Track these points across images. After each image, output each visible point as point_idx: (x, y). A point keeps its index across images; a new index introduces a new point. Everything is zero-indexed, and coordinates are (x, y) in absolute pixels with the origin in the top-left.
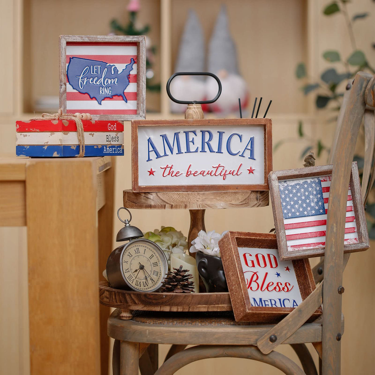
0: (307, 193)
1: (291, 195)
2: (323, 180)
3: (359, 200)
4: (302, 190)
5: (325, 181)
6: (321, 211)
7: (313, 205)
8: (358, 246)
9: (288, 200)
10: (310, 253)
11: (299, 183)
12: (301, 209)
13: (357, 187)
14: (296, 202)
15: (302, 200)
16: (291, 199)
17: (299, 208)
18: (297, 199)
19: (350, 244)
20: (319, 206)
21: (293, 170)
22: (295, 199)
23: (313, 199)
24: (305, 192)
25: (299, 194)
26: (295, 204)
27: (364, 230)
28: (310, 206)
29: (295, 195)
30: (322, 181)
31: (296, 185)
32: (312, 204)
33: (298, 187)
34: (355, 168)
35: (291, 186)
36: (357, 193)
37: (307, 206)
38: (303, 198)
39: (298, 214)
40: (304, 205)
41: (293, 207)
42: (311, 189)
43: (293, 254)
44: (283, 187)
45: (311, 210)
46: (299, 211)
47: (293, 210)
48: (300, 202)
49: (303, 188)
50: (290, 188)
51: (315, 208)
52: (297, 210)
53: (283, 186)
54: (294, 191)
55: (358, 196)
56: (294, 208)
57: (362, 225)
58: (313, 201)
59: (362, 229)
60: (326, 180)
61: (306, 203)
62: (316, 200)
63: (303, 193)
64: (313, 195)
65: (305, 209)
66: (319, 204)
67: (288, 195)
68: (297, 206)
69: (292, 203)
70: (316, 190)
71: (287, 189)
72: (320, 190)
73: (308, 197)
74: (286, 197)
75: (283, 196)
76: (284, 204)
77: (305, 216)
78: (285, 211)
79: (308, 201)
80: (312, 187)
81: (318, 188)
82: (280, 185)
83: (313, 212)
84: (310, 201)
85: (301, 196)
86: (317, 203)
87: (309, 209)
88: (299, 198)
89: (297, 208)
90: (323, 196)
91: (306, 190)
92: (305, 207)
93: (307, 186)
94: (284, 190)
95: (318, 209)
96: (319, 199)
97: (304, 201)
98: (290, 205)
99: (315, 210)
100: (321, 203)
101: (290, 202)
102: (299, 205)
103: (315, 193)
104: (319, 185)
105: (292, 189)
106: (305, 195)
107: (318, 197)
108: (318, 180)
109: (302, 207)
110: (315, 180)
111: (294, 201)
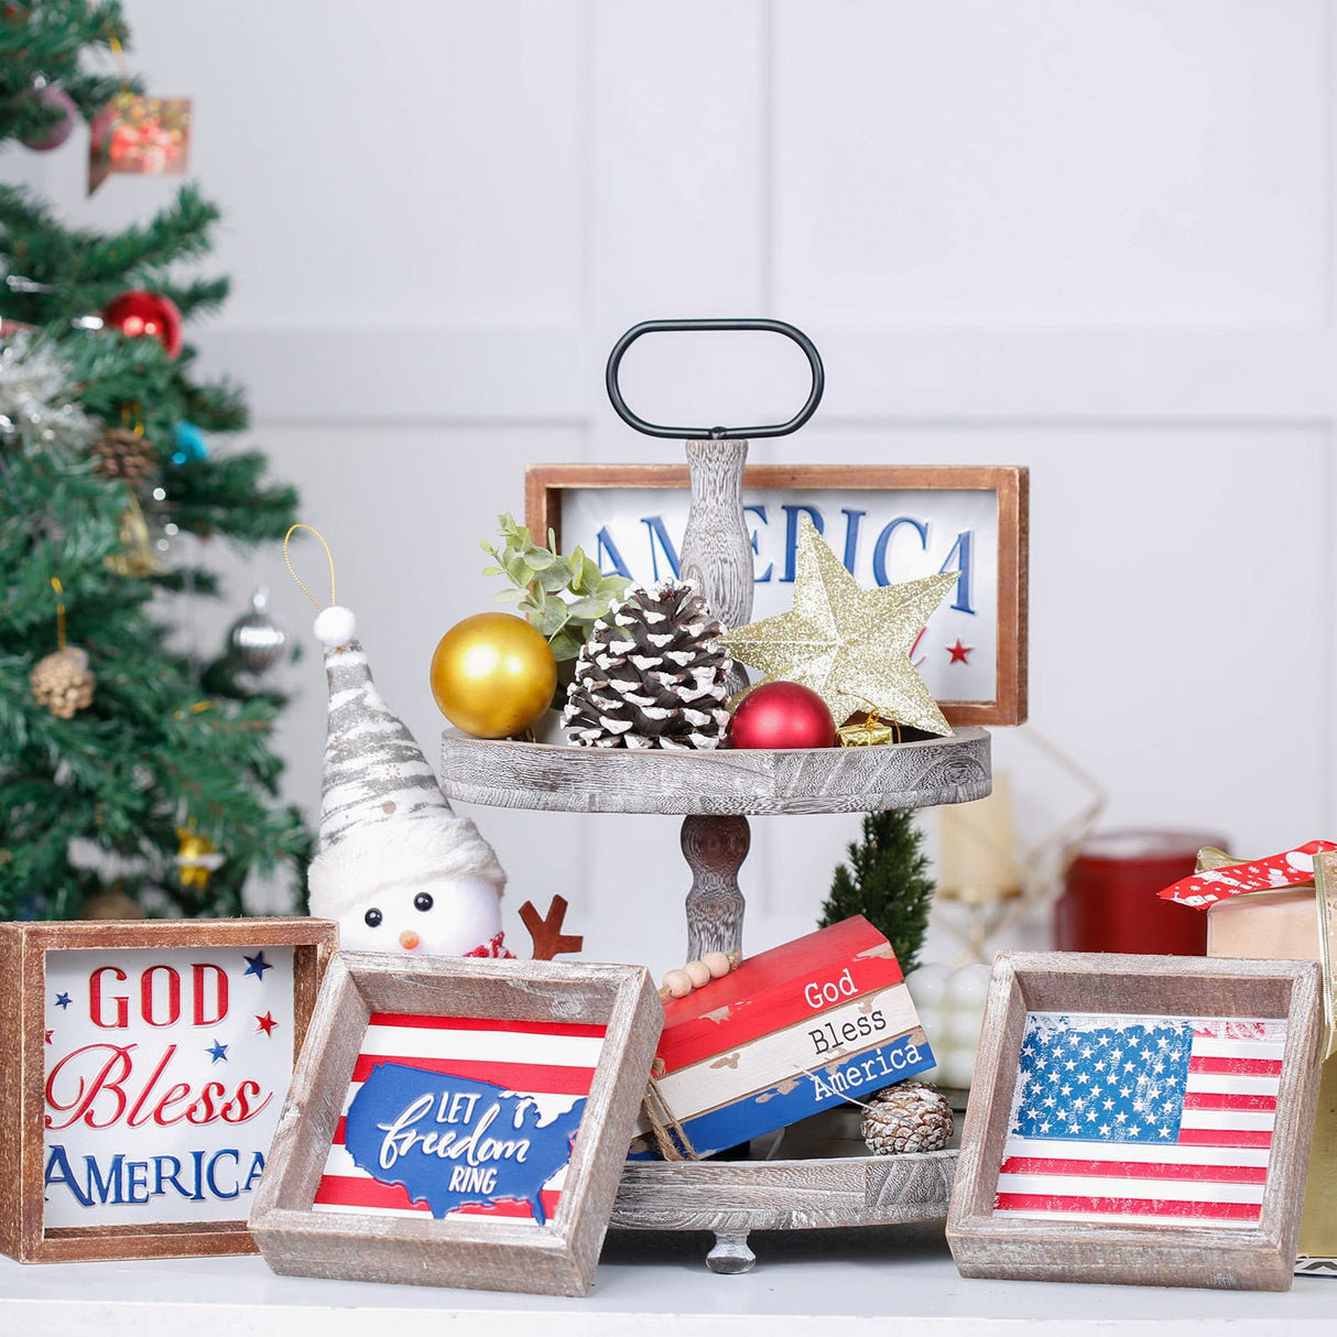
0: (1129, 1067)
1: (1070, 1065)
2: (1203, 1031)
4: (1117, 1054)
5: (1208, 1033)
6: (1164, 1132)
7: (1140, 1109)
9: (1054, 1077)
11: (1113, 1028)
12: (1092, 1116)
13: (1295, 1043)
14: (1081, 1091)
15: (1103, 1084)
16: (1067, 1077)
17: (1087, 1110)
18: (1087, 1080)
20: (1163, 1113)
23: (1146, 1088)
24: (1123, 1061)
25: (1100, 1066)
26: (1074, 1096)
28: (1129, 1110)
29: (1086, 1066)
31: (1100, 1033)
32: (1138, 1106)
33: (1104, 1041)
34: (1305, 980)
35: (1079, 1034)
37: (1117, 1109)
38: (1112, 1079)
39: (1075, 1128)
40: (1109, 1104)
41: (1063, 1102)
42: (1150, 1056)
44: (1051, 1033)
45: (1128, 1124)
47: (1062, 1115)
48: (1096, 1091)
49: (1123, 1046)
50: (1074, 1040)
51: (1144, 1120)
52: (1076, 1114)
53: (1050, 1029)
54: (1087, 1053)
56: (1069, 1109)
58: (1144, 1096)
60: (1213, 1032)
61: (1116, 1097)
62: (1155, 1094)
63: (1115, 1064)
64: (1149, 1075)
65: (1105, 1117)
66: (1163, 1108)
67: (1059, 1063)
68: (1079, 1103)
69: (1066, 1090)
70: (1166, 1060)
71: (1063, 1041)
72: (1182, 1064)
73: (1130, 1079)
74: (1049, 1069)
75: (1041, 1064)
76: (1037, 1089)
77: (1100, 1138)
78: (1032, 1114)
79: (1125, 1092)
80: (1155, 1049)
81: (1175, 1056)
82: (1042, 1025)
83: (1134, 1131)
84: (1133, 1095)
85: (1107, 1072)
86: (1157, 1104)
87: (1122, 1117)
88: (1098, 1079)
89: (1077, 1111)
90: (1186, 1085)
91: (1131, 1055)
92: (1111, 1109)
93: (1138, 1043)
94: (1052, 1046)
95: (1153, 1122)
96: (1167, 1091)
97: (1111, 1091)
98: (1058, 1096)
99: (1142, 1124)
100: (1173, 1108)
101: (1059, 1087)
102: (1091, 1099)
103: (1159, 1068)
104: (1183, 1047)
105: (1079, 1047)
106: (1120, 1071)
107: (1168, 1085)
108: (1183, 1027)
109: (1100, 1108)
110: (1173, 1028)
111: (1074, 1084)
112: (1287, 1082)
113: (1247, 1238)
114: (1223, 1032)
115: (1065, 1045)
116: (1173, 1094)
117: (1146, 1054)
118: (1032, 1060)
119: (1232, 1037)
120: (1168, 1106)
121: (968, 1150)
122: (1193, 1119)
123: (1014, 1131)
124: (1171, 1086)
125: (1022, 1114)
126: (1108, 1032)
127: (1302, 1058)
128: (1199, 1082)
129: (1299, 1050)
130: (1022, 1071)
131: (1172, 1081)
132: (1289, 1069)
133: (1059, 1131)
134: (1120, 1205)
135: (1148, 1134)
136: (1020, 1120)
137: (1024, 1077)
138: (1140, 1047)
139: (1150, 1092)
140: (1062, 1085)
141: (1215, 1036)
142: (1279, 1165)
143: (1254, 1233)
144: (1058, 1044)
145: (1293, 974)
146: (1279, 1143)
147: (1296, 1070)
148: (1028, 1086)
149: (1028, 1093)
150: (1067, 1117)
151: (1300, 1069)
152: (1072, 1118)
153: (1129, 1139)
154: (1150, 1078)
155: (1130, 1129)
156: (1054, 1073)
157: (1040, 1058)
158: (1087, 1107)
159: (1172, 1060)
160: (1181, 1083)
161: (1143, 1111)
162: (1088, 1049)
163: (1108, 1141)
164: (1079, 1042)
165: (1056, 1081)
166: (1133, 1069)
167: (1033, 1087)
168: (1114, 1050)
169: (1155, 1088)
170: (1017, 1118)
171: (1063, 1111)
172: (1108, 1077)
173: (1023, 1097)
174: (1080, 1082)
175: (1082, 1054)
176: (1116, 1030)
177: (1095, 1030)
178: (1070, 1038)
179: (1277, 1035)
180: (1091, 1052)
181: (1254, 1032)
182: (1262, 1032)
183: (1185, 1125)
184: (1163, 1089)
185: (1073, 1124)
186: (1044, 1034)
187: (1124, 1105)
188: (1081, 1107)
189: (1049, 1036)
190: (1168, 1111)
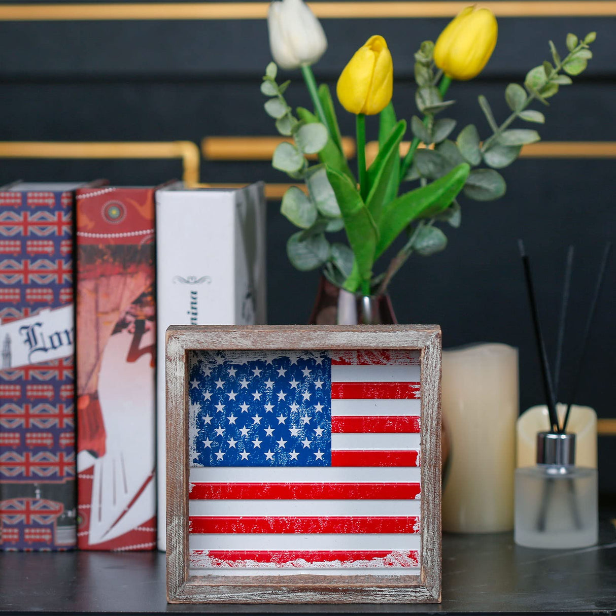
0: (282, 396)
1: (232, 396)
2: (338, 360)
3: (428, 453)
4: (270, 384)
5: (343, 362)
6: (319, 455)
7: (296, 435)
8: (404, 596)
10: (254, 597)
11: (263, 360)
12: (257, 443)
13: (430, 411)
14: (245, 419)
15: (262, 413)
16: (231, 407)
17: (252, 437)
18: (248, 409)
19: (381, 587)
20: (315, 438)
21: (238, 335)
22: (245, 408)
23: (298, 415)
24: (276, 390)
25: (257, 396)
26: (240, 424)
27: (431, 547)
28: (287, 436)
29: (245, 396)
30: (336, 363)
31: (253, 364)
32: (294, 432)
33: (257, 372)
35: (235, 367)
36: (427, 430)
37: (277, 436)
38: (269, 408)
39: (245, 455)
40: (269, 431)
41: (232, 431)
42: (298, 385)
43: (199, 593)
44: (211, 366)
45: (288, 449)
46: (249, 446)
47: (232, 443)
48: (257, 419)
49: (274, 376)
50: (232, 372)
51: (301, 445)
52: (244, 442)
53: (210, 362)
54: (244, 384)
56: (237, 437)
58: (297, 422)
60: (347, 360)
61: (274, 424)
62: (306, 420)
63: (269, 393)
64: (299, 403)
65: (269, 444)
66: (315, 433)
67: (223, 393)
68: (244, 431)
69: (232, 420)
70: (312, 388)
71: (223, 373)
72: (324, 389)
73: (283, 407)
74: (214, 400)
75: (207, 396)
76: (207, 419)
77: (267, 464)
78: (207, 443)
79: (282, 419)
80: (300, 378)
81: (319, 384)
82: (203, 359)
83: (294, 455)
84: (288, 421)
85: (263, 401)
86: (309, 430)
87: (282, 443)
88: (257, 408)
89: (244, 438)
90: (330, 410)
91: (282, 384)
92: (272, 436)
93: (285, 373)
94: (214, 378)
95: (309, 446)
96: (316, 417)
97: (269, 419)
98: (226, 425)
99: (299, 448)
100: (323, 432)
101: (226, 417)
102: (254, 427)
103: (307, 396)
104: (323, 375)
105: (237, 377)
106: (274, 400)
107: (316, 411)
108: (321, 357)
109: (262, 435)
110: (313, 359)
111: (238, 413)
112: (428, 448)
113: (413, 594)
114: (355, 360)
115: (225, 377)
116: (321, 420)
117: (294, 384)
118: (200, 393)
119: (363, 364)
120: (319, 431)
121: (174, 524)
122: (341, 442)
123: (195, 461)
124: (319, 412)
125: (199, 444)
126: (260, 364)
127: (437, 425)
128: (341, 408)
129: (435, 418)
130: (193, 404)
131: (319, 408)
133: (232, 460)
134: (292, 525)
135: (306, 460)
136: (198, 450)
137: (196, 408)
138: (288, 378)
139: (302, 418)
140: (228, 415)
141: (349, 364)
142: (431, 526)
143: (418, 589)
144: (219, 376)
145: (420, 345)
146: (428, 506)
147: (434, 437)
148: (200, 416)
149: (201, 424)
150: (236, 444)
151: (437, 436)
152: (241, 445)
153: (291, 464)
154: (300, 405)
155: (291, 454)
156: (220, 403)
157: (206, 390)
158: (252, 435)
159: (316, 387)
160: (327, 409)
161: (299, 437)
162: (245, 380)
163: (274, 466)
164: (236, 373)
165: (223, 411)
166: (285, 397)
167: (204, 418)
168: (267, 380)
169: (306, 415)
170: (195, 448)
171: (232, 439)
172: (265, 406)
173: (197, 428)
174: (242, 412)
175: (241, 385)
176: (266, 361)
177: (248, 362)
178: (228, 370)
179: (400, 360)
180: (248, 382)
181: (381, 359)
182: (388, 358)
183: (335, 448)
184: (313, 415)
185: (243, 452)
186: (206, 367)
187: (282, 431)
188: (247, 435)
189: (210, 369)
190: (319, 435)
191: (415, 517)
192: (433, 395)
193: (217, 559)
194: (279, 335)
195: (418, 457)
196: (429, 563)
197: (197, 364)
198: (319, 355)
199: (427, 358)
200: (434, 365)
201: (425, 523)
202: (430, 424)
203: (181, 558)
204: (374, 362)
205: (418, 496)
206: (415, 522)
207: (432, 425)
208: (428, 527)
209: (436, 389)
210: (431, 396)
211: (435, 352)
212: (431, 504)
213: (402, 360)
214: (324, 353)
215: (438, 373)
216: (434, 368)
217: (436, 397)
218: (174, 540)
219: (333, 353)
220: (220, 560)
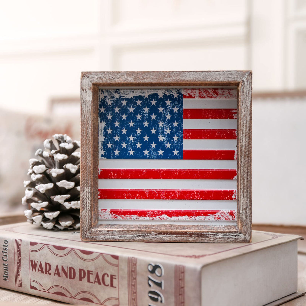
0: (153, 117)
1: (124, 117)
2: (188, 95)
3: (243, 148)
4: (146, 110)
5: (190, 97)
6: (176, 152)
7: (162, 140)
8: (228, 238)
9: (117, 124)
10: (134, 238)
11: (142, 95)
12: (139, 145)
13: (245, 122)
14: (131, 131)
15: (142, 127)
16: (124, 124)
17: (136, 142)
18: (134, 125)
19: (213, 232)
20: (173, 142)
22: (131, 124)
23: (163, 128)
24: (150, 113)
25: (139, 117)
26: (128, 134)
27: (245, 207)
28: (157, 141)
29: (132, 117)
30: (186, 97)
31: (136, 98)
32: (161, 138)
33: (139, 103)
35: (126, 99)
36: (243, 134)
37: (151, 141)
38: (146, 124)
39: (131, 152)
40: (146, 138)
41: (124, 138)
42: (163, 110)
43: (101, 235)
44: (112, 99)
45: (157, 149)
46: (134, 147)
47: (124, 145)
48: (139, 131)
49: (149, 105)
50: (124, 103)
51: (165, 146)
52: (131, 144)
53: (111, 97)
54: (131, 110)
55: (244, 140)
56: (127, 141)
57: (242, 197)
58: (163, 133)
59: (241, 204)
60: (193, 95)
61: (149, 134)
62: (168, 131)
63: (146, 115)
64: (164, 121)
65: (146, 146)
66: (173, 139)
67: (119, 115)
68: (131, 138)
69: (124, 131)
70: (171, 112)
71: (119, 104)
72: (179, 113)
73: (154, 124)
74: (114, 120)
75: (110, 117)
76: (110, 131)
77: (145, 158)
78: (109, 145)
79: (153, 131)
80: (165, 106)
81: (176, 110)
82: (107, 95)
83: (161, 152)
84: (157, 132)
85: (143, 120)
86: (170, 137)
87: (154, 145)
88: (139, 124)
89: (131, 142)
90: (183, 126)
91: (154, 110)
92: (148, 141)
93: (156, 103)
94: (113, 106)
95: (170, 147)
96: (174, 129)
97: (146, 131)
98: (121, 134)
99: (164, 148)
100: (178, 139)
101: (120, 130)
102: (137, 136)
103: (168, 117)
104: (178, 104)
105: (127, 106)
106: (149, 119)
107: (174, 126)
108: (177, 93)
109: (142, 141)
110: (172, 94)
111: (127, 127)
112: (244, 144)
113: (234, 237)
114: (198, 95)
115: (120, 106)
116: (177, 131)
117: (161, 110)
118: (105, 115)
119: (202, 97)
120: (176, 138)
121: (85, 192)
123: (102, 156)
124: (176, 126)
125: (105, 146)
126: (141, 98)
129: (248, 126)
130: (101, 122)
131: (176, 124)
132: (244, 137)
133: (124, 155)
134: (160, 194)
135: (168, 155)
136: (104, 149)
137: (102, 125)
138: (157, 106)
139: (166, 130)
140: (122, 128)
141: (194, 97)
142: (245, 194)
143: (237, 234)
144: (116, 105)
145: (239, 80)
146: (244, 182)
148: (105, 129)
149: (105, 134)
150: (126, 146)
152: (129, 146)
153: (159, 158)
154: (165, 122)
155: (159, 152)
156: (117, 121)
157: (109, 113)
158: (136, 140)
159: (174, 112)
160: (180, 125)
161: (164, 141)
162: (131, 107)
163: (149, 159)
164: (127, 103)
165: (118, 126)
166: (156, 118)
167: (107, 130)
168: (145, 107)
169: (168, 128)
170: (102, 148)
171: (124, 143)
172: (144, 123)
173: (103, 136)
174: (130, 126)
175: (129, 111)
176: (144, 96)
177: (134, 97)
178: (122, 102)
179: (225, 95)
180: (133, 109)
181: (213, 94)
182: (217, 94)
183: (185, 148)
184: (172, 128)
185: (130, 150)
186: (109, 100)
187: (154, 138)
188: (133, 140)
189: (111, 101)
190: (176, 141)
191: (233, 191)
192: (247, 111)
193: (115, 214)
194: (150, 74)
195: (235, 154)
196: (244, 217)
197: (104, 98)
198: (176, 92)
199: (243, 88)
200: (247, 93)
201: (242, 192)
202: (245, 129)
203: (90, 213)
204: (209, 97)
205: (235, 177)
206: (234, 193)
207: (246, 130)
208: (243, 195)
209: (249, 108)
210: (246, 112)
211: (248, 84)
212: (245, 180)
213: (226, 95)
214: (179, 91)
215: (250, 97)
216: (247, 94)
217: (249, 113)
218: (85, 202)
219: (184, 91)
220: (116, 215)
